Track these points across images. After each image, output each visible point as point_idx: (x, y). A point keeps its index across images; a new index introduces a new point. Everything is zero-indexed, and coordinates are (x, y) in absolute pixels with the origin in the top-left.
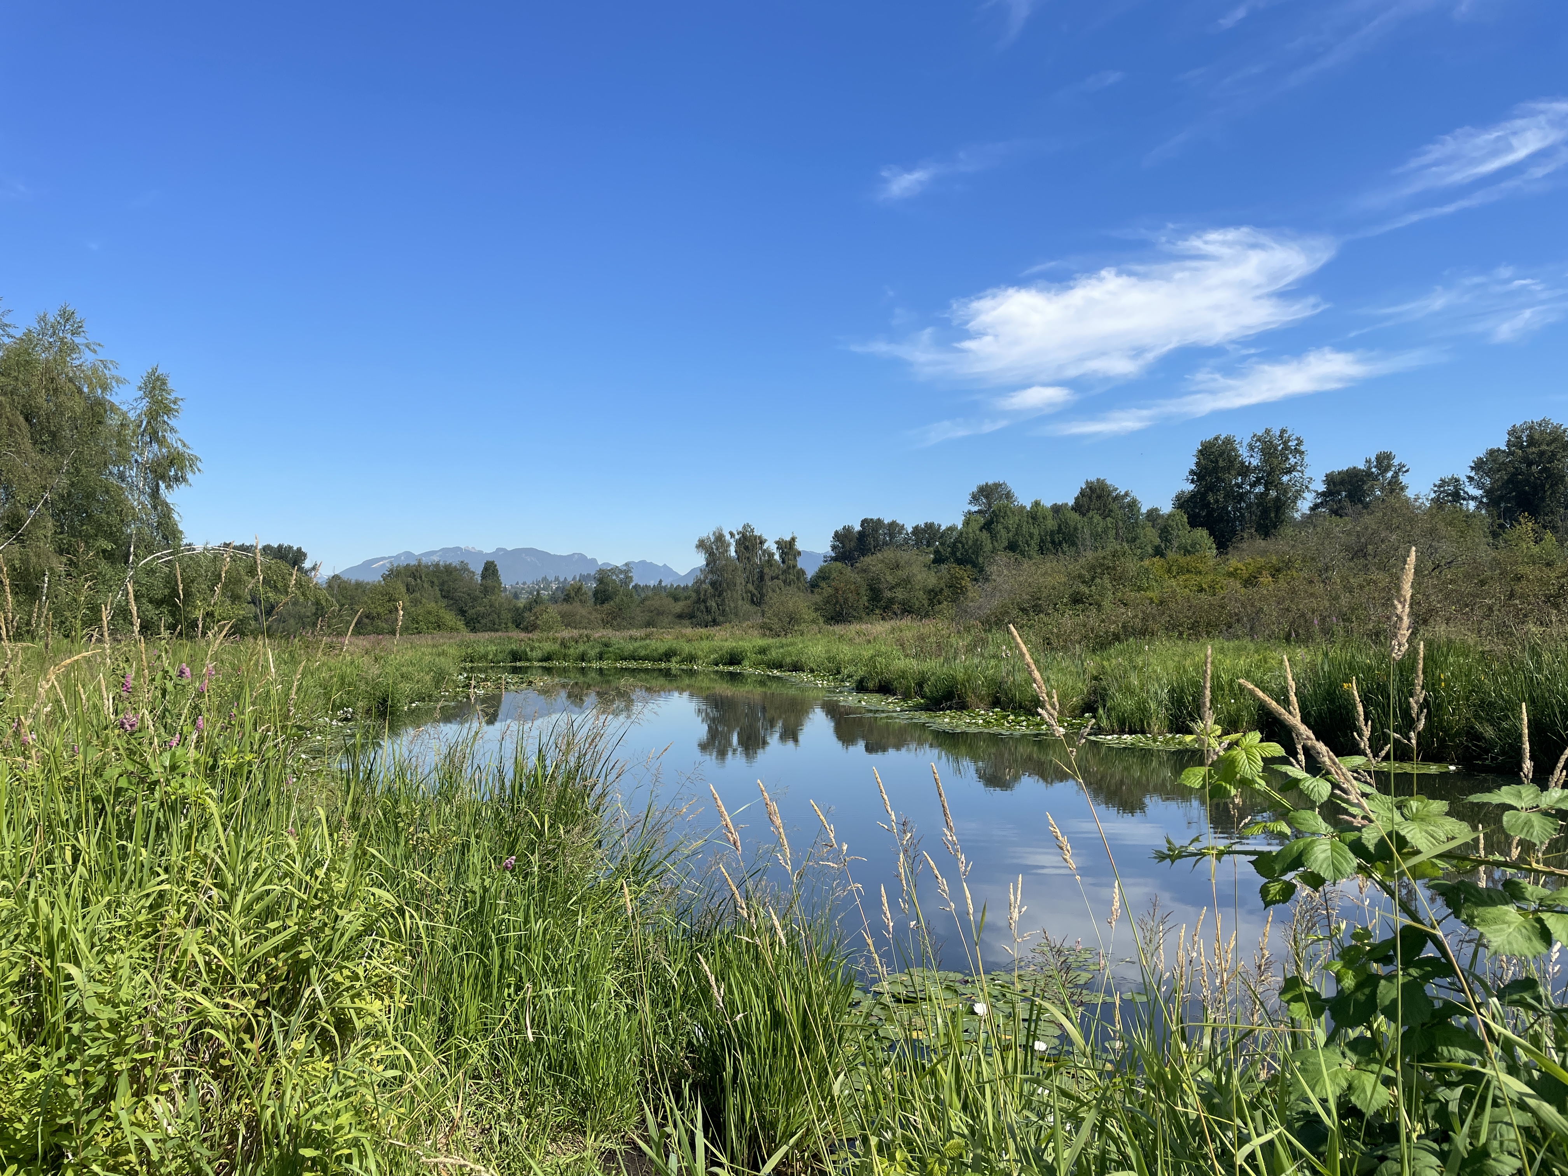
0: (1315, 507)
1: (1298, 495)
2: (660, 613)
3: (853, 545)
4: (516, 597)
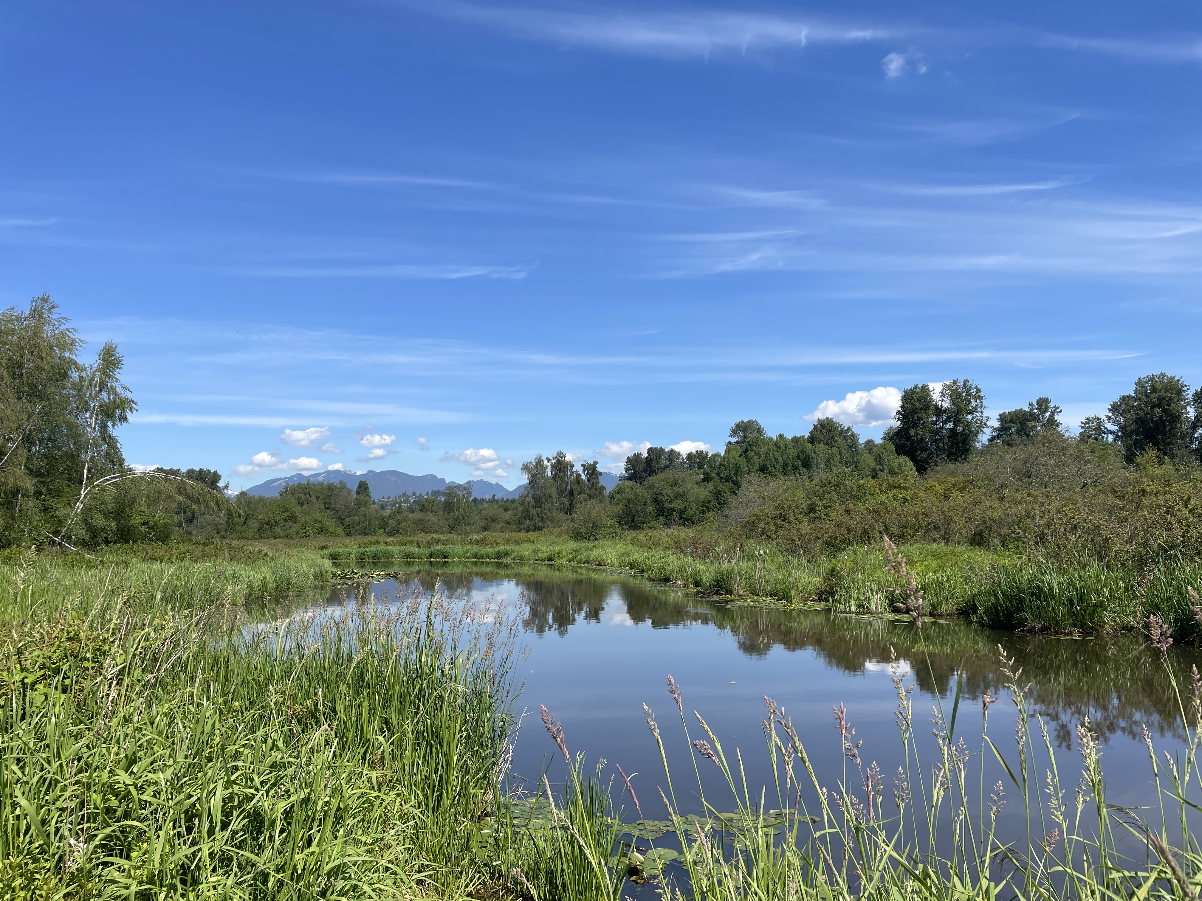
0: (991, 440)
1: (979, 430)
2: (494, 521)
3: (641, 468)
4: (383, 508)
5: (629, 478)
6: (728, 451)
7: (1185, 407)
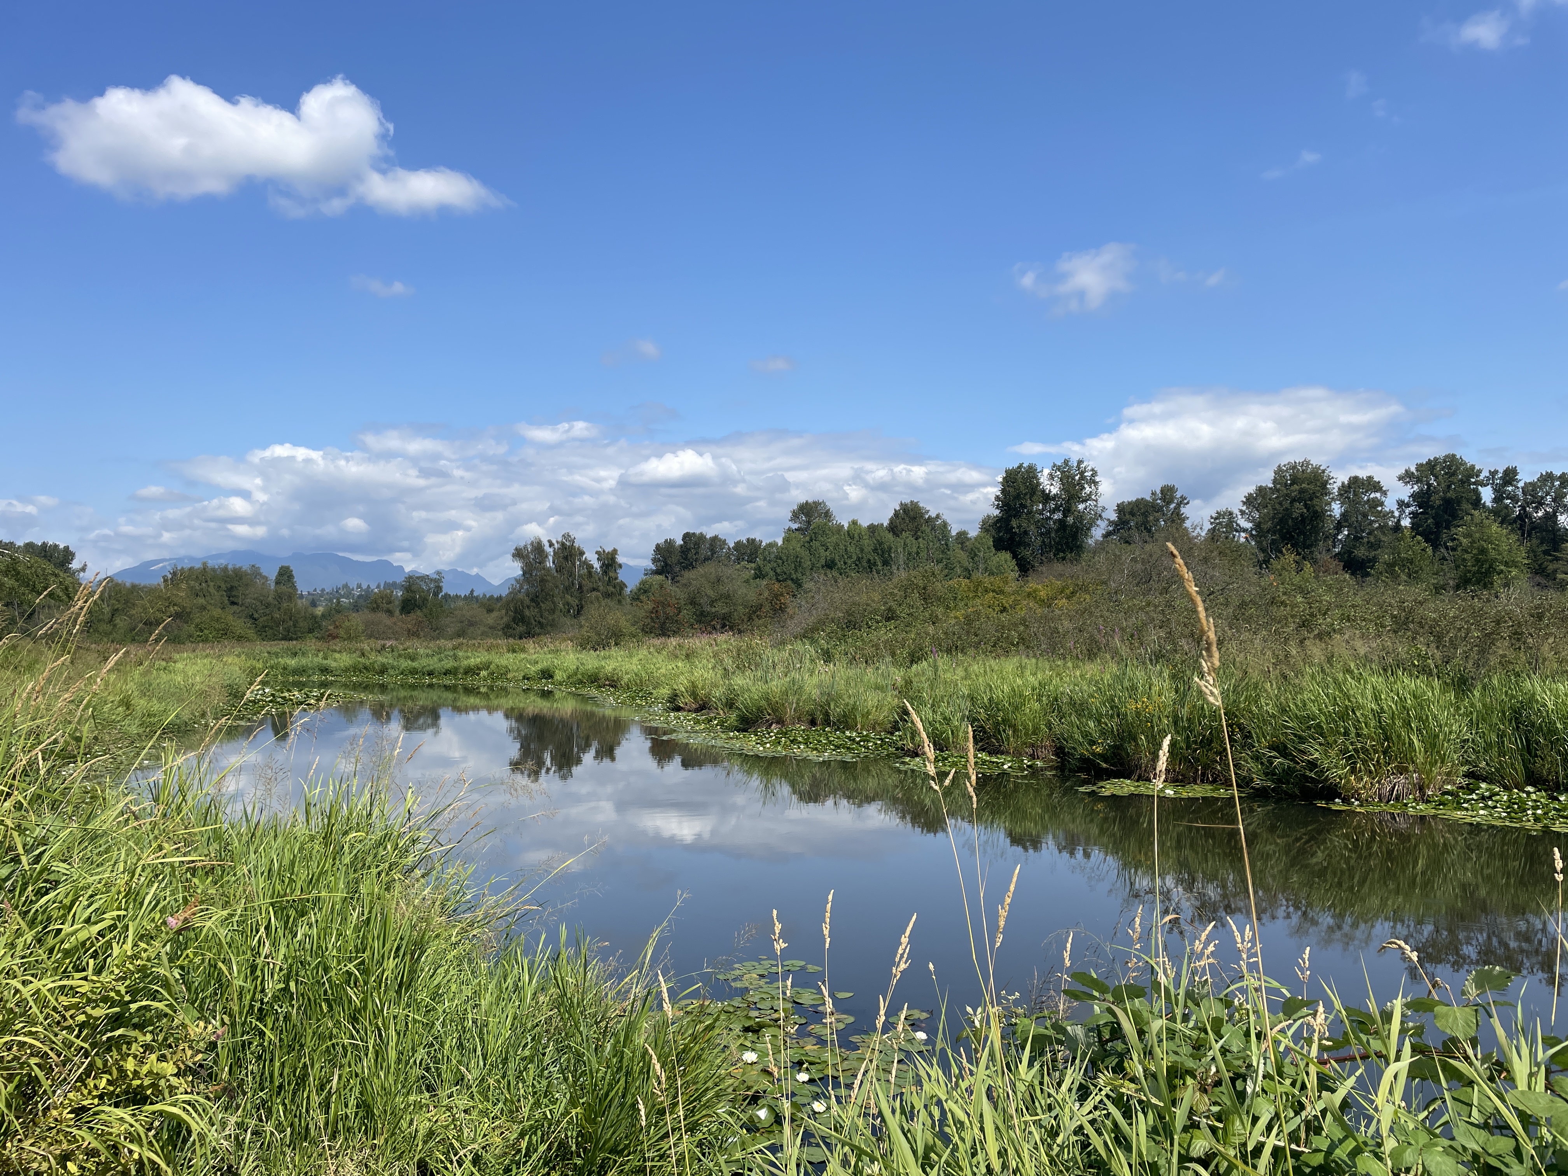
0: (1107, 535)
1: (1092, 523)
2: (471, 624)
3: (673, 560)
4: (314, 604)
5: (657, 572)
6: (786, 540)
7: (1330, 504)
